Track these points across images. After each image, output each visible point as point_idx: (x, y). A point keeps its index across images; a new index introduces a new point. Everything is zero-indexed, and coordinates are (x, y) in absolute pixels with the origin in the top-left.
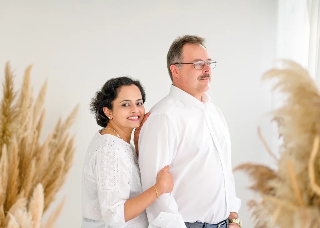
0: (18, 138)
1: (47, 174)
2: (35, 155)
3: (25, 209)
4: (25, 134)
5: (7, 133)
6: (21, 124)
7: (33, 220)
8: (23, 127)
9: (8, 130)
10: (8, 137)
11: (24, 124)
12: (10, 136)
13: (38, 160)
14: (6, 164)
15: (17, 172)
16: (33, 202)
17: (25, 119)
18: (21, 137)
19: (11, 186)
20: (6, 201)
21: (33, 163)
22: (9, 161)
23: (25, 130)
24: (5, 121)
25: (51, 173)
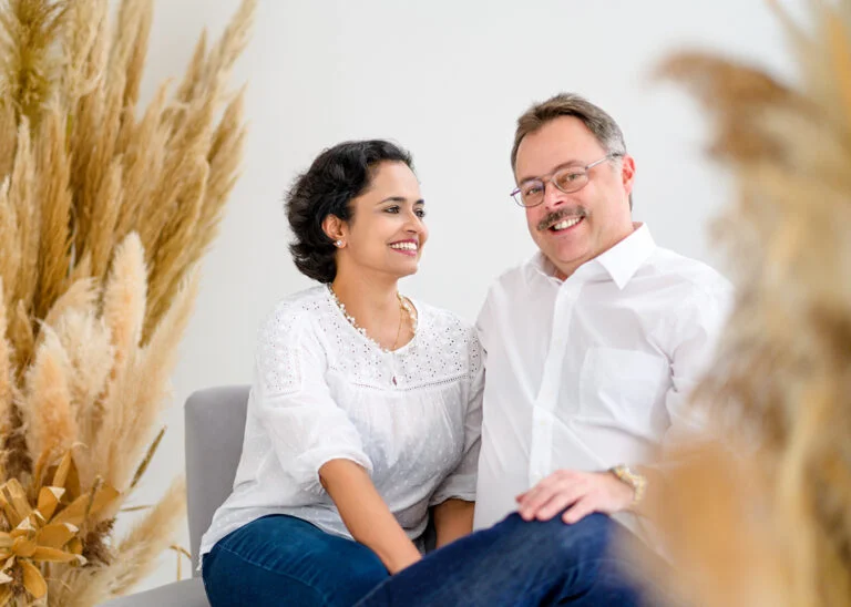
0: (66, 99)
1: (157, 204)
2: (121, 147)
3: (92, 309)
4: (90, 87)
5: (33, 81)
6: (76, 49)
7: (114, 341)
8: (81, 62)
9: (34, 73)
10: (36, 96)
11: (85, 51)
12: (42, 91)
13: (130, 163)
14: (30, 175)
15: (65, 199)
16: (114, 287)
17: (88, 30)
18: (77, 93)
19: (49, 242)
20: (39, 287)
21: (116, 172)
22: (40, 167)
23: (90, 72)
24: (24, 39)
25: (172, 201)
